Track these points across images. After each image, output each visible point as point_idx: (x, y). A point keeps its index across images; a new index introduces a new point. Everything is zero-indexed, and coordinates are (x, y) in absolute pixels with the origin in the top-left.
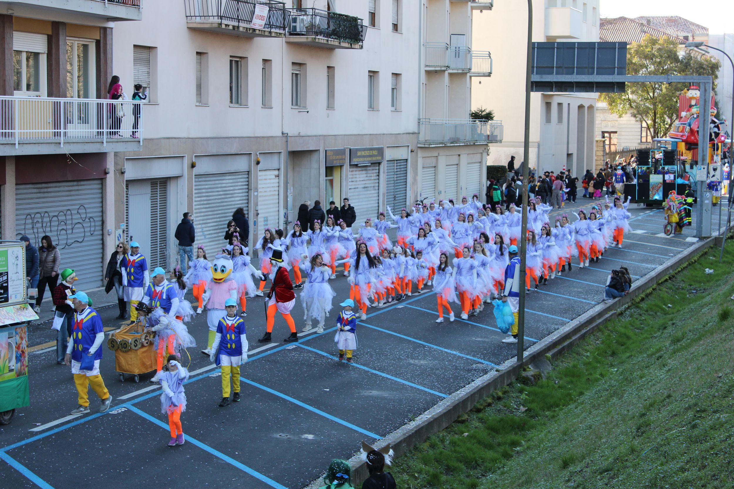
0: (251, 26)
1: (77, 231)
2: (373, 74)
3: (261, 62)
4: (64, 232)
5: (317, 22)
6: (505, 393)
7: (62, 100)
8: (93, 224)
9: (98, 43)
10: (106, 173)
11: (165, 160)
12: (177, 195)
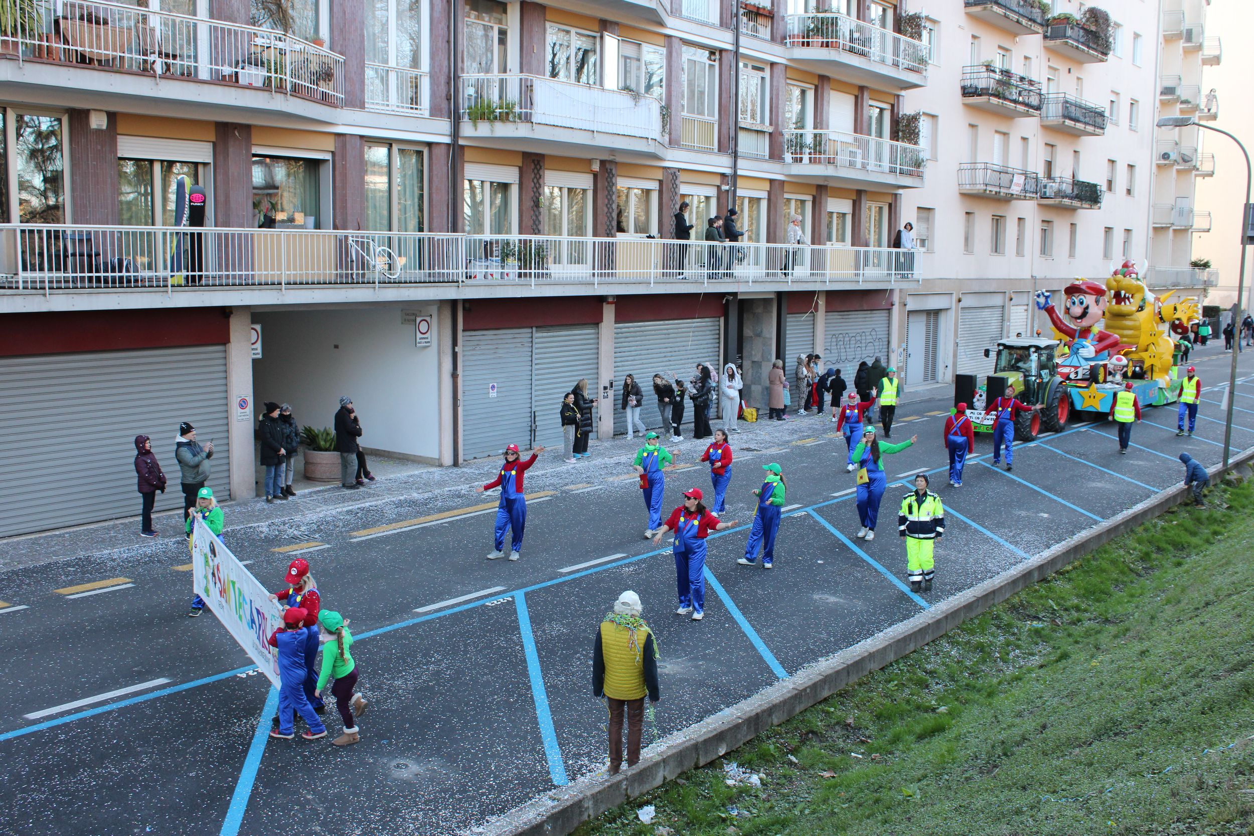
0: (1011, 192)
1: (869, 348)
2: (1108, 230)
3: (1017, 220)
4: (858, 349)
5: (1064, 188)
6: (1210, 491)
7: (862, 249)
8: (880, 343)
9: (890, 205)
10: (892, 305)
11: (938, 296)
12: (946, 324)
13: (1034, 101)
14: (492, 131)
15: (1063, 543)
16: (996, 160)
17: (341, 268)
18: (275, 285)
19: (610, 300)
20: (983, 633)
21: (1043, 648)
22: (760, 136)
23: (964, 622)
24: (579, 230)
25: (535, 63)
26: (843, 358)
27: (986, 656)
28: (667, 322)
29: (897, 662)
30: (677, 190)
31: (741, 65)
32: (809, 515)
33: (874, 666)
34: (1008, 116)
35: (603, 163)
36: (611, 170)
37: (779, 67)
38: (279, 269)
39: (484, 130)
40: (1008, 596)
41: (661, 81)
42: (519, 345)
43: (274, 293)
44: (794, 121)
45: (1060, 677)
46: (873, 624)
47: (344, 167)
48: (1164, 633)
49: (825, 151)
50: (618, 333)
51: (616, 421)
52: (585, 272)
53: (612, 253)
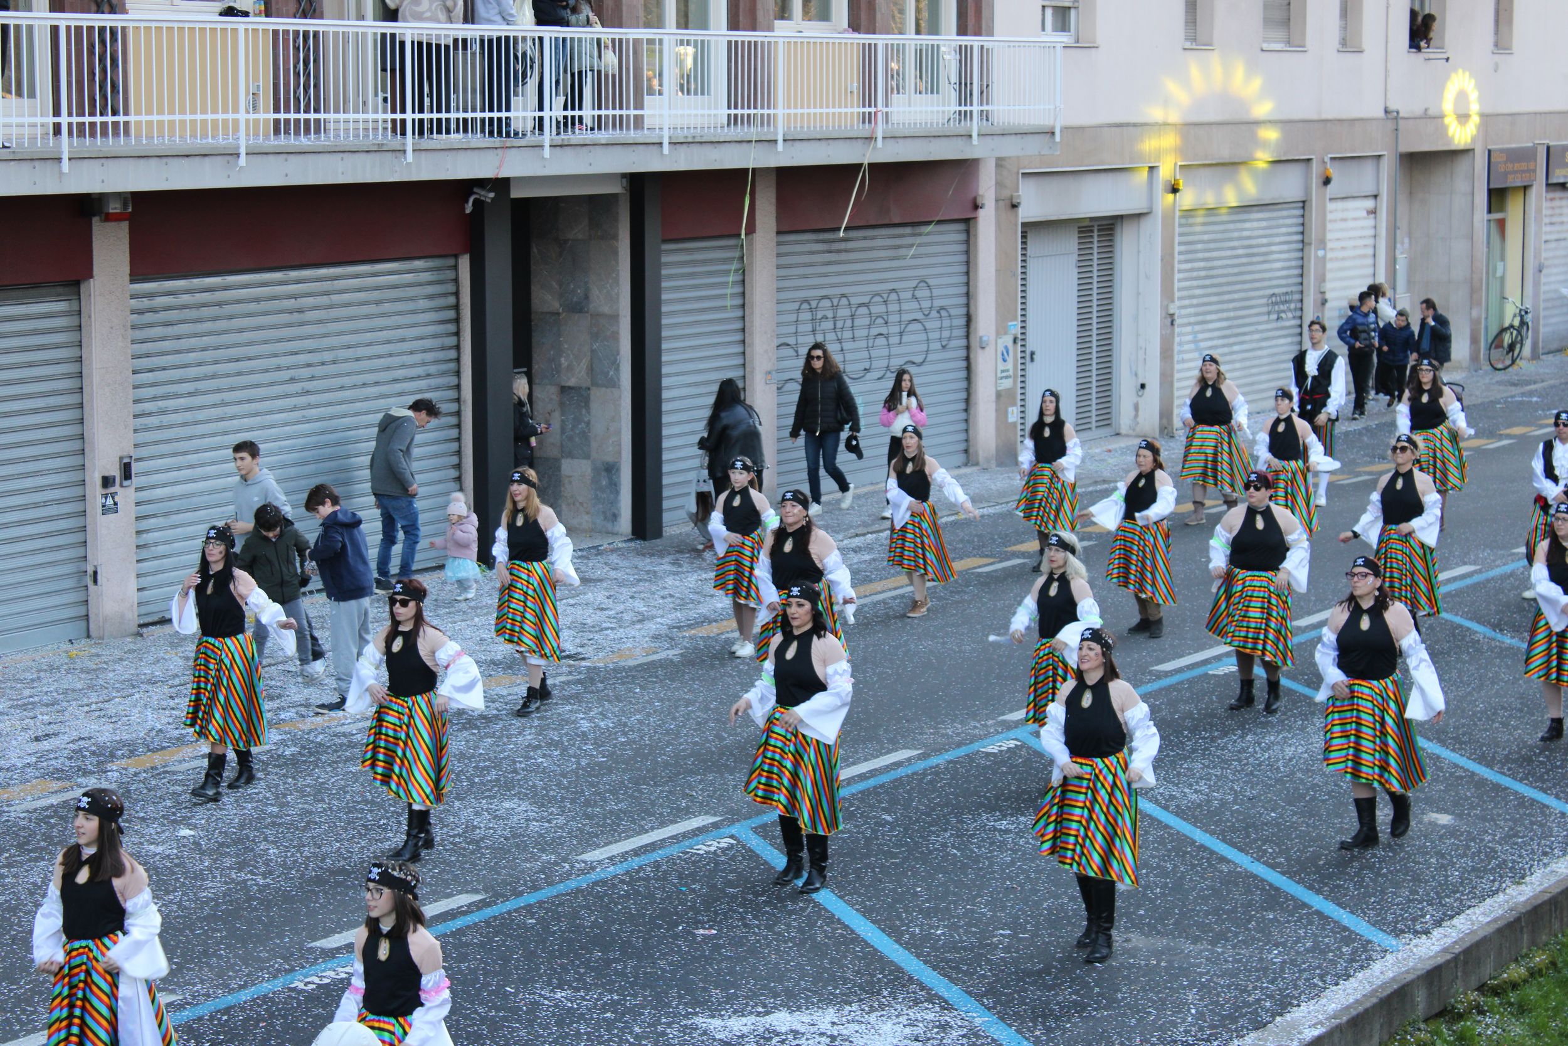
1: (912, 338)
4: (882, 341)
7: (880, 40)
8: (946, 323)
10: (976, 207)
11: (1110, 175)
12: (1138, 257)
15: (1496, 898)
19: (114, 207)
28: (294, 274)
32: (741, 847)
50: (141, 312)
51: (146, 581)
52: (27, 120)
53: (114, 61)
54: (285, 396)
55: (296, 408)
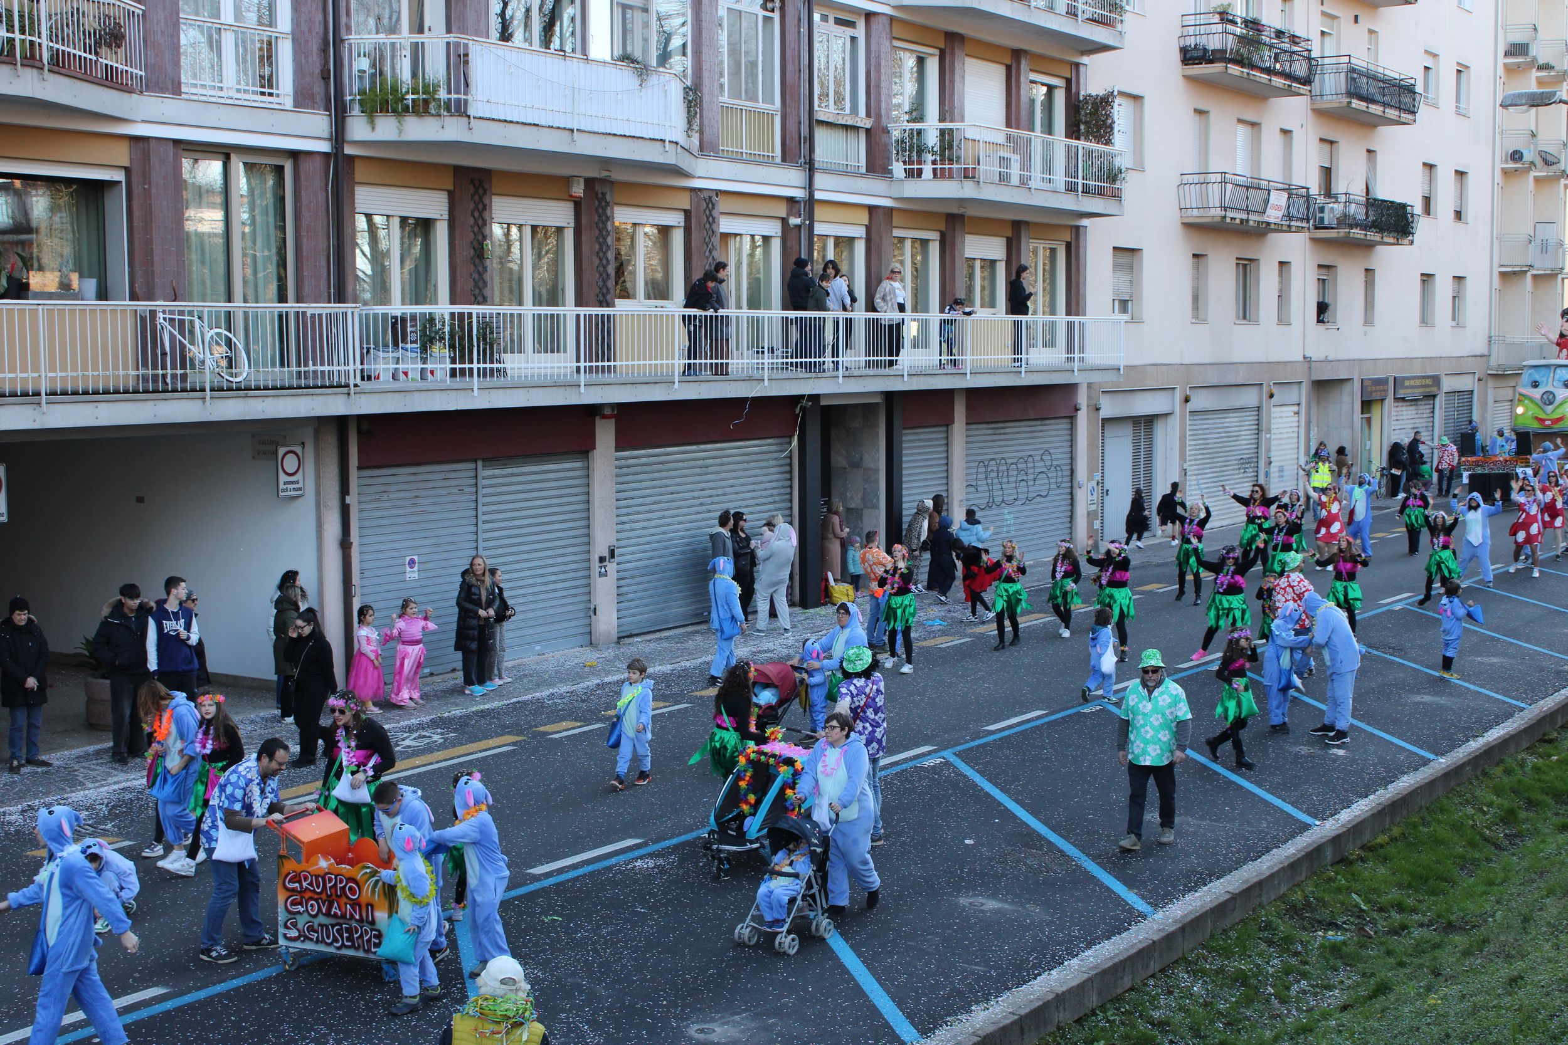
0: (1265, 218)
1: (1041, 482)
2: (1427, 278)
3: (1277, 265)
4: (1023, 484)
5: (1352, 212)
8: (1060, 474)
9: (1068, 246)
10: (1077, 410)
11: (1151, 392)
12: (1166, 438)
13: (1300, 68)
14: (400, 132)
15: (1371, 797)
16: (1241, 167)
17: (145, 365)
18: (30, 396)
19: (607, 411)
20: (1244, 954)
21: (1347, 977)
22: (851, 135)
23: (1212, 936)
24: (553, 297)
25: (471, 17)
26: (998, 499)
27: (1251, 992)
28: (702, 447)
29: (1103, 1008)
30: (714, 227)
31: (817, 17)
32: (947, 763)
33: (1064, 1016)
34: (1259, 95)
35: (589, 183)
36: (604, 194)
37: (881, 19)
38: (36, 368)
39: (386, 129)
40: (1283, 889)
41: (684, 46)
42: (455, 490)
43: (29, 408)
44: (907, 108)
45: (1376, 1025)
46: (1061, 944)
47: (147, 193)
48: (1547, 946)
49: (958, 158)
50: (620, 468)
51: (622, 614)
52: (562, 365)
53: (609, 332)
54: (698, 513)
55: (703, 520)
